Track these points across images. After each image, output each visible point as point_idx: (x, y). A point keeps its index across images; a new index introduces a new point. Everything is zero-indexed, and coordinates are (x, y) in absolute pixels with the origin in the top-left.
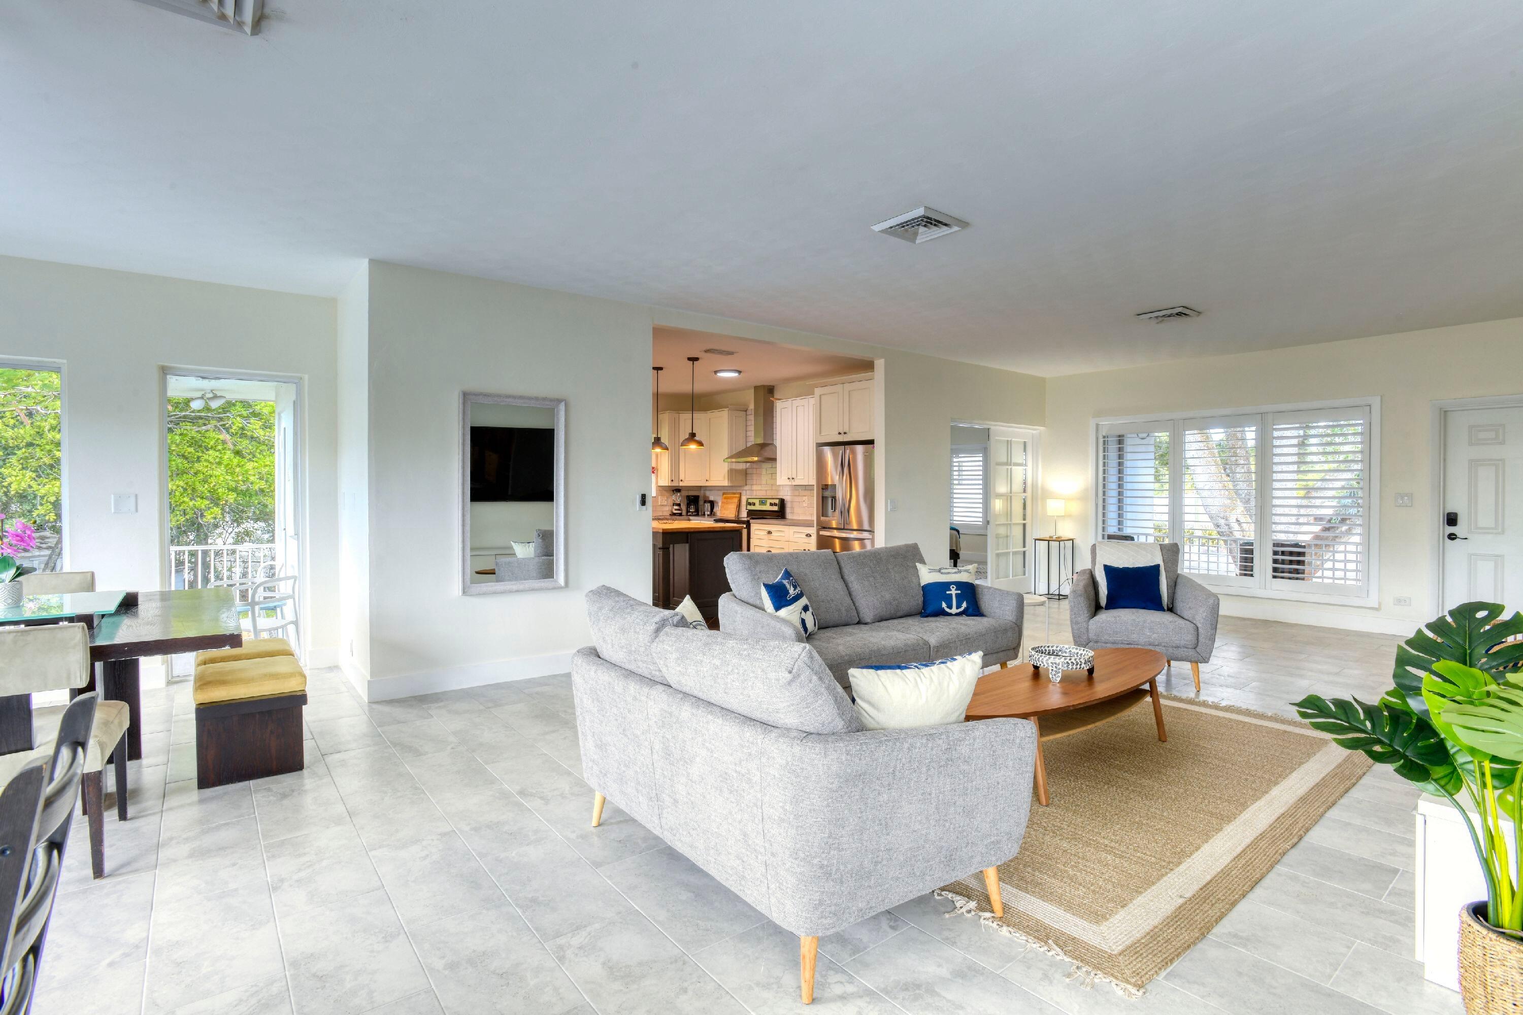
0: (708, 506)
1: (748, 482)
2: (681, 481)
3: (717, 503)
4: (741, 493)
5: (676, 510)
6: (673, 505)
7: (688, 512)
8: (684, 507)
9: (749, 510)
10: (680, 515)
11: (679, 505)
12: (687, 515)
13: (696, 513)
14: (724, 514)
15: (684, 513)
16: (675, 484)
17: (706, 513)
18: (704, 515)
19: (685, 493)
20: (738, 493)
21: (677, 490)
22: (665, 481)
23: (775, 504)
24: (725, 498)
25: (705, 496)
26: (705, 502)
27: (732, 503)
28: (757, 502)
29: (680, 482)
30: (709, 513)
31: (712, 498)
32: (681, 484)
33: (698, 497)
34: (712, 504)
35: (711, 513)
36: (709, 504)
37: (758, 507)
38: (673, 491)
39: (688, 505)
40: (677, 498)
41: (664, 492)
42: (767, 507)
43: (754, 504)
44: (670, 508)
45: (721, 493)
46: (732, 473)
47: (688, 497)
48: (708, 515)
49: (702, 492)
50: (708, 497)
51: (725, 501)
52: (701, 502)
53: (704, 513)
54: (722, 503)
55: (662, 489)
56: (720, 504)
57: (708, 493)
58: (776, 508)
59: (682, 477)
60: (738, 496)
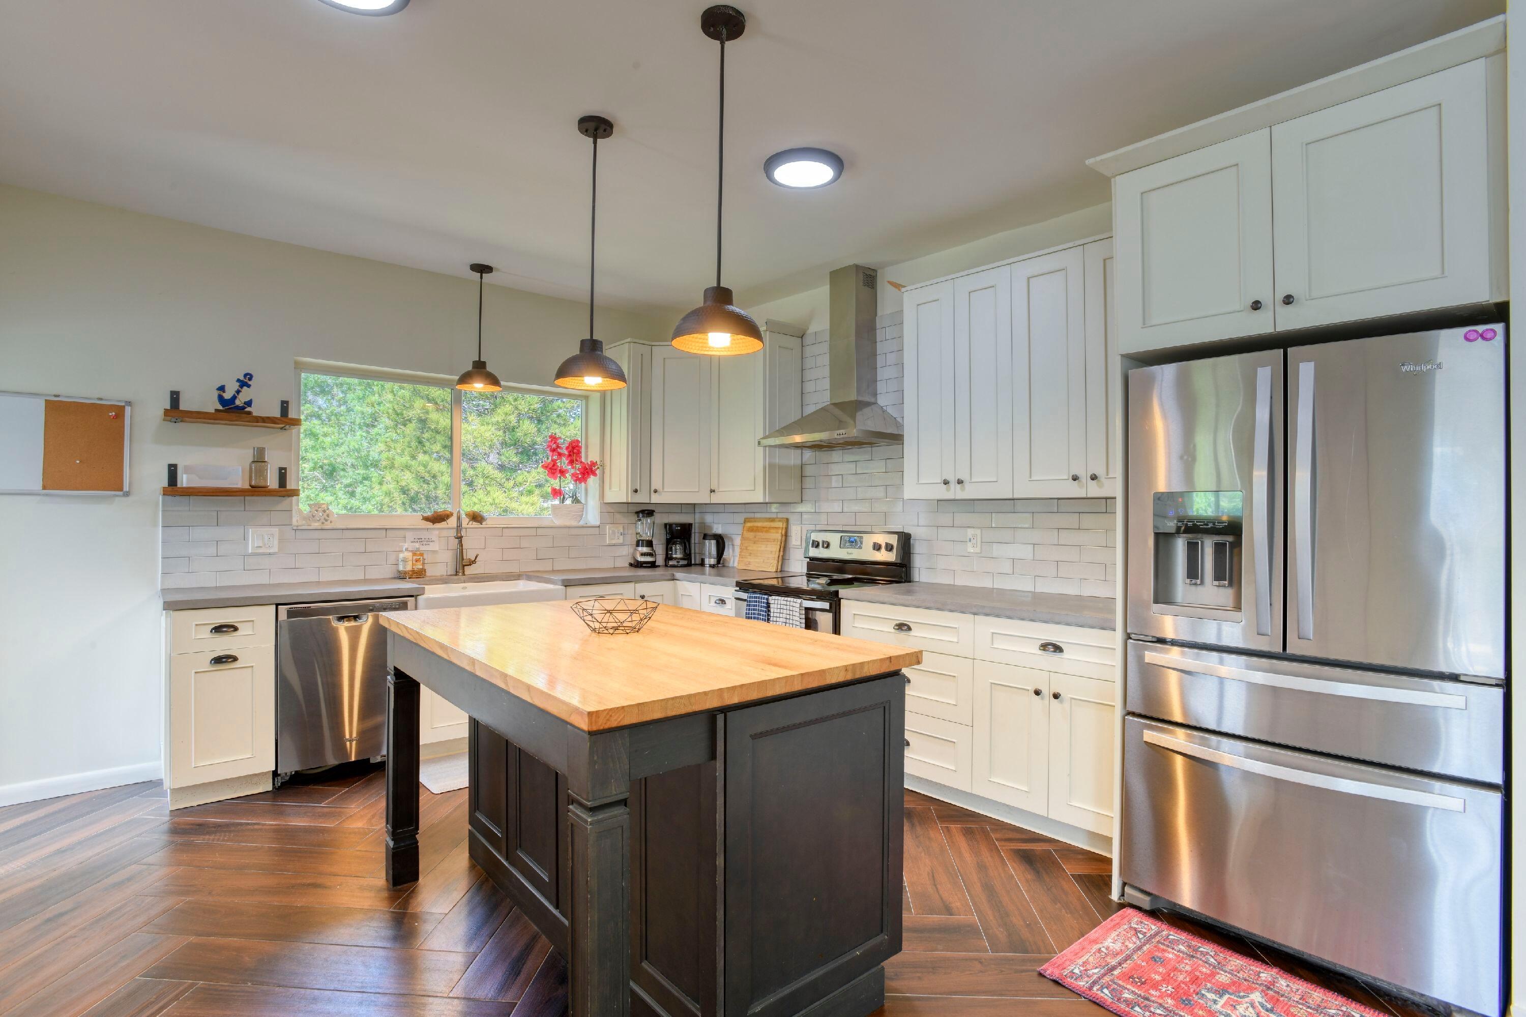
0: (711, 546)
1: (808, 494)
2: (656, 491)
3: (731, 540)
4: (787, 520)
5: (643, 554)
6: (638, 545)
7: (668, 558)
8: (659, 549)
9: (812, 559)
10: (653, 565)
11: (649, 544)
12: (666, 566)
13: (685, 562)
14: (749, 563)
15: (660, 560)
16: (642, 498)
17: (707, 561)
18: (702, 564)
19: (661, 519)
20: (781, 520)
21: (647, 512)
22: (619, 492)
23: (889, 548)
24: (751, 530)
25: (703, 524)
26: (705, 537)
27: (768, 540)
28: (834, 539)
29: (653, 494)
30: (713, 561)
31: (718, 529)
32: (655, 499)
33: (690, 525)
34: (721, 542)
35: (719, 562)
36: (713, 542)
37: (837, 552)
38: (637, 513)
39: (669, 543)
40: (644, 528)
41: (618, 516)
42: (866, 553)
43: (827, 545)
44: (631, 550)
45: (740, 518)
46: (773, 472)
47: (668, 527)
48: (712, 566)
49: (697, 516)
50: (711, 528)
51: (751, 535)
52: (696, 538)
53: (703, 560)
54: (743, 538)
55: (612, 509)
56: (738, 541)
57: (709, 518)
58: (884, 556)
59: (656, 484)
60: (780, 524)
